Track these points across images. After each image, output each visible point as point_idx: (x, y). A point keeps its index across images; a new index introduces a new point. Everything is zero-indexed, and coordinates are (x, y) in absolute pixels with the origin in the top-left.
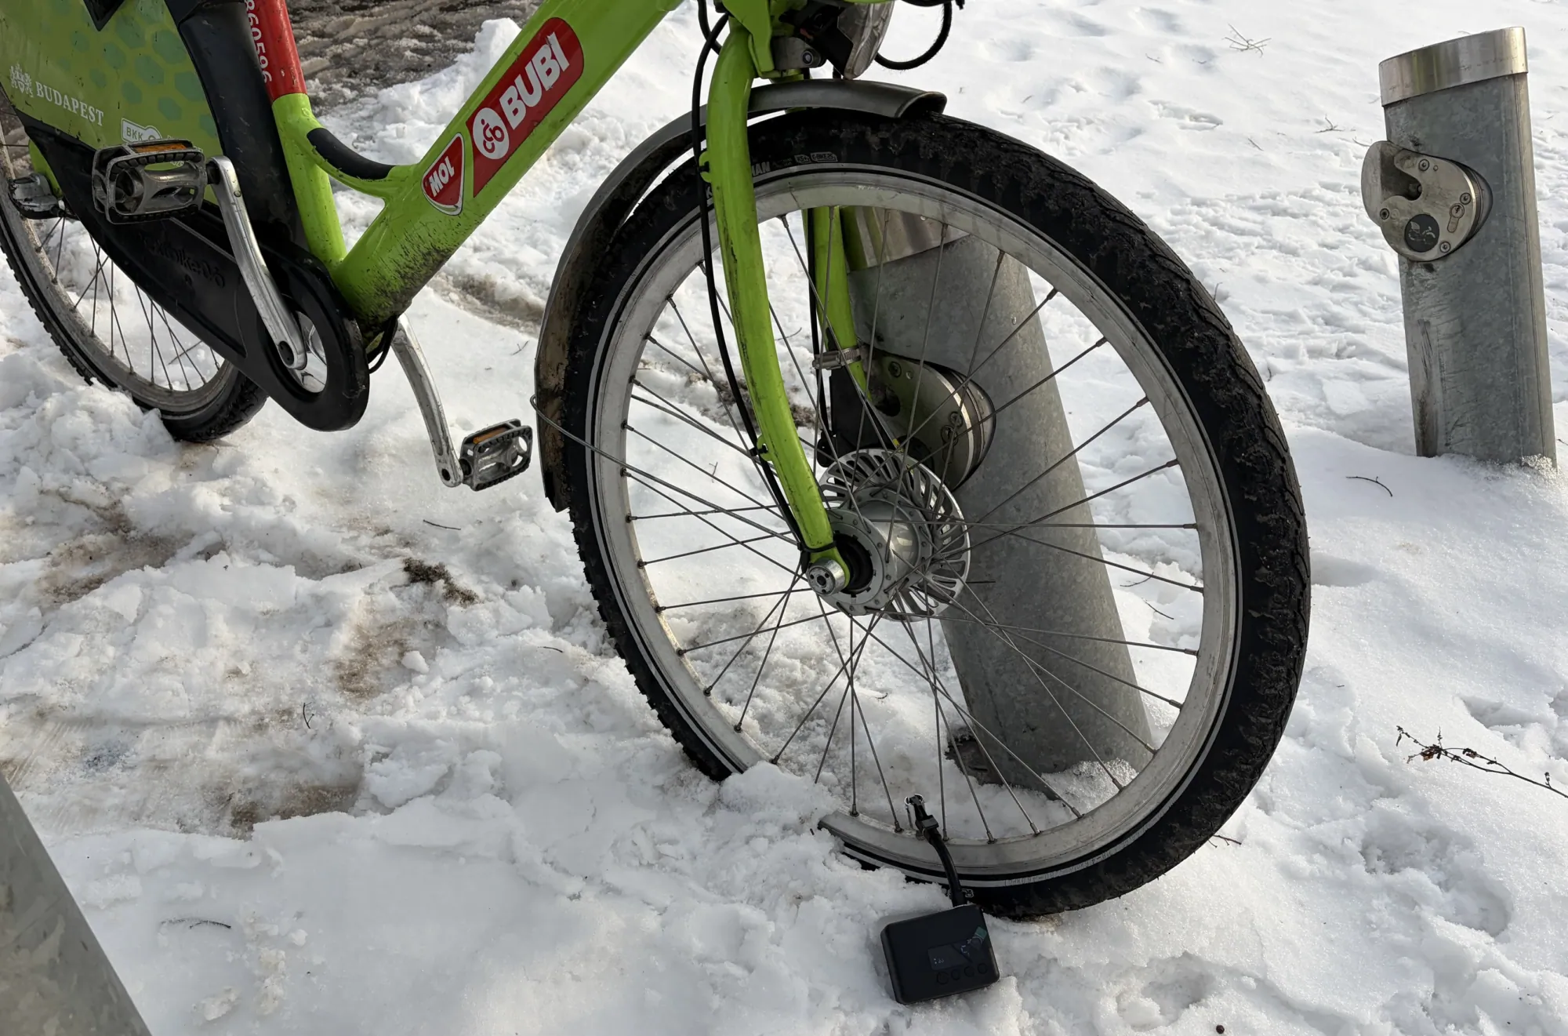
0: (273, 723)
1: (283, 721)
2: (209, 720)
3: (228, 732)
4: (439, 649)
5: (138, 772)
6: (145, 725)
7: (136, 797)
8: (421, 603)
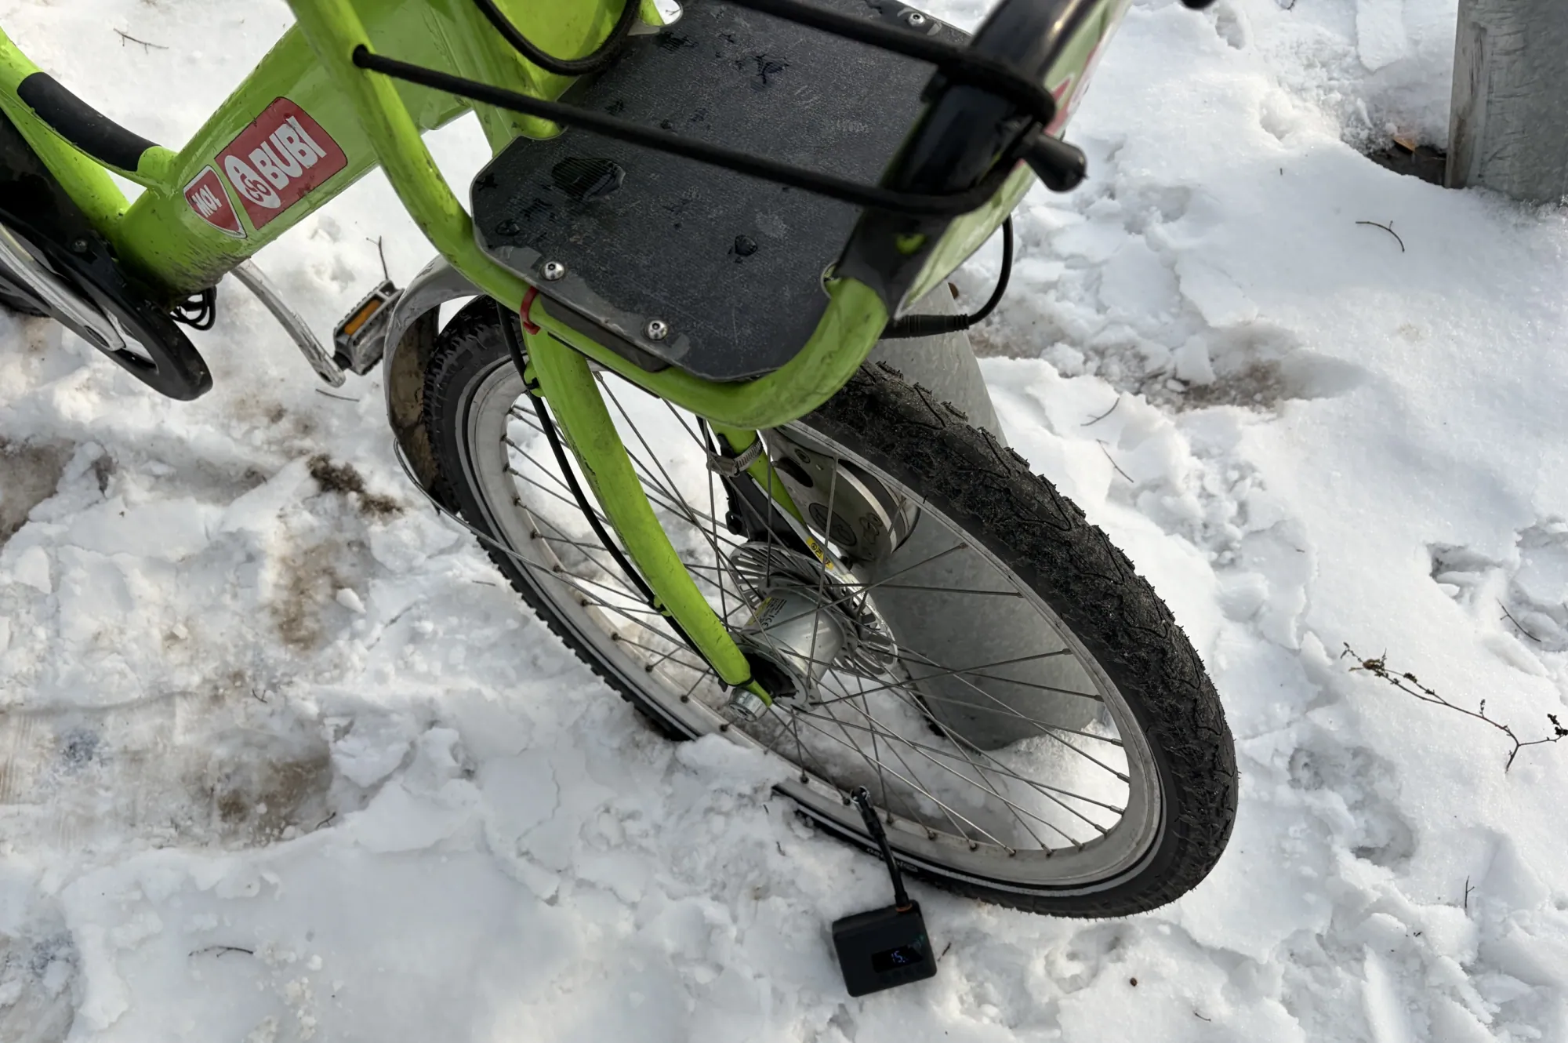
0: (228, 692)
1: (236, 687)
2: (164, 697)
3: (188, 708)
4: (371, 581)
5: (117, 767)
6: (105, 710)
7: (123, 801)
8: (339, 519)
